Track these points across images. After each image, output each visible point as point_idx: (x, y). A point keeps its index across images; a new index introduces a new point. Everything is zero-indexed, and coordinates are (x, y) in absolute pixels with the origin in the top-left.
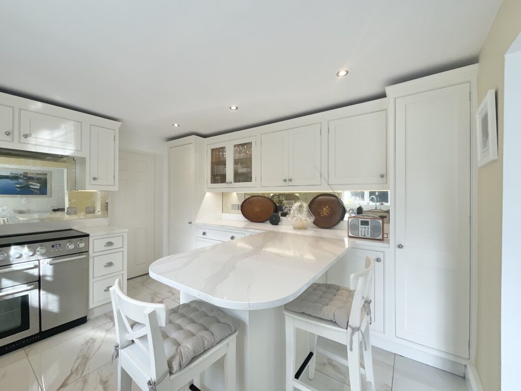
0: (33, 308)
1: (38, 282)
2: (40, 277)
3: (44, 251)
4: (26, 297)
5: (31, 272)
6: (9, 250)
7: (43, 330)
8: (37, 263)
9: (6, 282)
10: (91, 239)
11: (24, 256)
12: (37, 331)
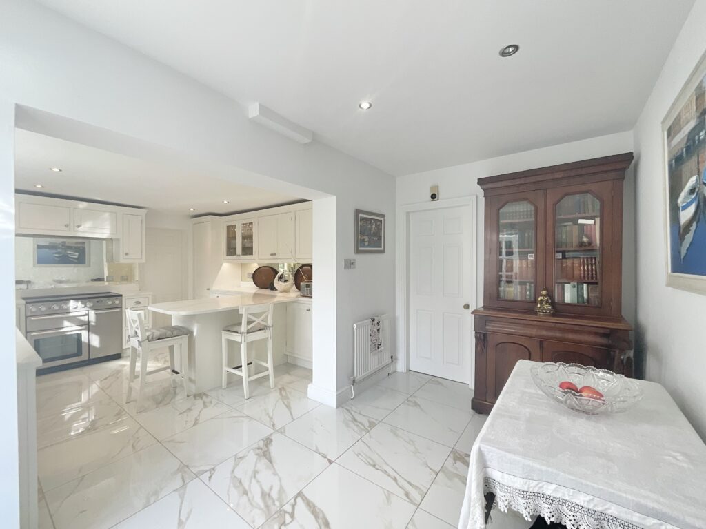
0: (84, 342)
1: (87, 326)
2: (89, 322)
3: (91, 305)
4: (79, 335)
5: (82, 318)
6: (68, 303)
7: (91, 357)
8: (87, 312)
9: (66, 323)
10: (124, 299)
11: (79, 308)
12: (87, 358)
